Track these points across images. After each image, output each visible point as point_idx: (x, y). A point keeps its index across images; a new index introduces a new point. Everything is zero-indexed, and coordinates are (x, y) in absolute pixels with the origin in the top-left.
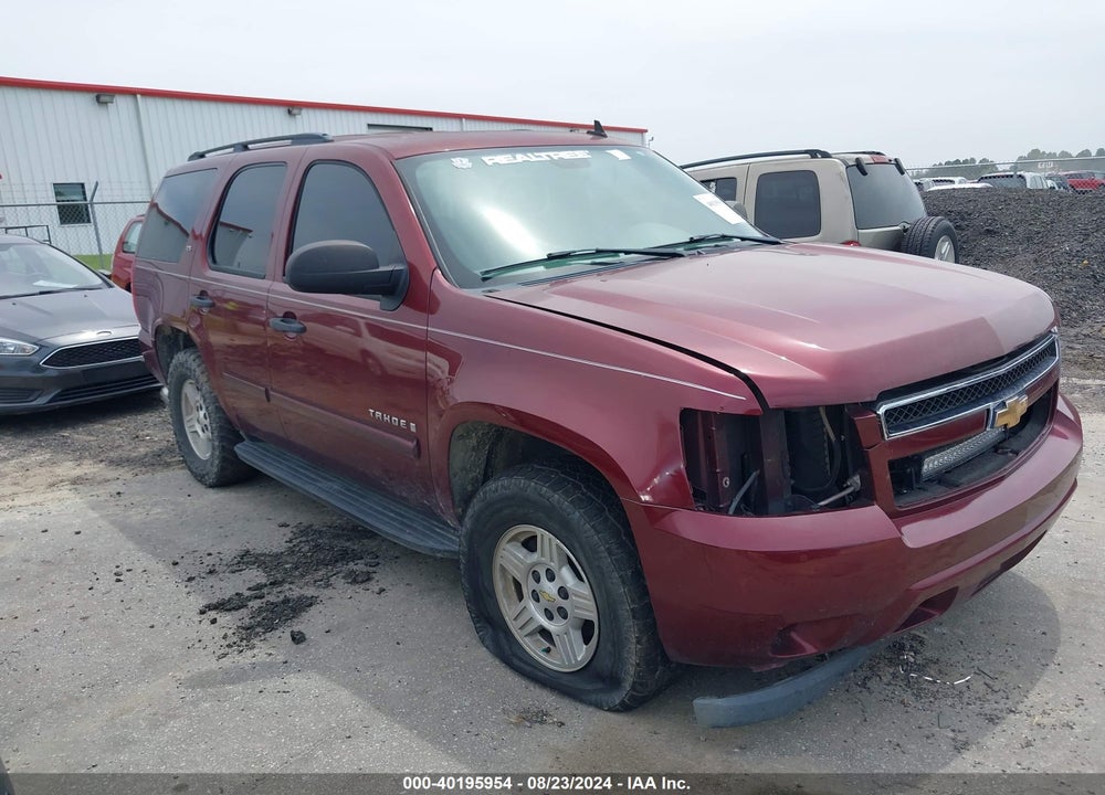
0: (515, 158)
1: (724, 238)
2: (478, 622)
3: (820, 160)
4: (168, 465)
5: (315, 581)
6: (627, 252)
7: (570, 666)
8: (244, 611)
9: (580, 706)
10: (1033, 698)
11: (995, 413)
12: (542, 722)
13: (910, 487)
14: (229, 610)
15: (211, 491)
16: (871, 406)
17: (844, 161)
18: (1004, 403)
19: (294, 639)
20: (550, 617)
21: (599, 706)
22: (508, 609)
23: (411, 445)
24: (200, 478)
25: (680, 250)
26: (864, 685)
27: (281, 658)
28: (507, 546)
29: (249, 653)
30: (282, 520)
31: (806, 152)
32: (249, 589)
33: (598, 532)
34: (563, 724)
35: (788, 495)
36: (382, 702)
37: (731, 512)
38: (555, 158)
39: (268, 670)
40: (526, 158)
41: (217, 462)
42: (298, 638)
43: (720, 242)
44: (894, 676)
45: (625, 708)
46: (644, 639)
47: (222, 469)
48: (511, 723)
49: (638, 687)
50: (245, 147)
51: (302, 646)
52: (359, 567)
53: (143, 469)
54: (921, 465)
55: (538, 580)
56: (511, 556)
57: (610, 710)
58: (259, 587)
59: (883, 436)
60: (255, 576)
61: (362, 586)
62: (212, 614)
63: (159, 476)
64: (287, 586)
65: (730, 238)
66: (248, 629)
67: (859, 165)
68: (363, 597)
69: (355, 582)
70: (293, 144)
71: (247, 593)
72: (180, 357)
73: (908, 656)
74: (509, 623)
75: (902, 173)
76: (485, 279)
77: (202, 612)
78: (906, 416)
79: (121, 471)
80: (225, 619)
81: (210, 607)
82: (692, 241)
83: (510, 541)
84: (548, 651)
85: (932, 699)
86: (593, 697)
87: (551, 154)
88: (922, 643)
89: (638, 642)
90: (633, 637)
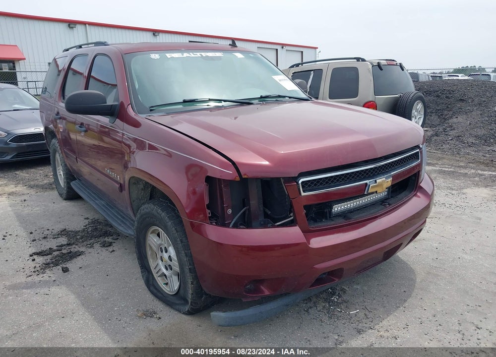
0: (183, 55)
1: (279, 96)
2: (142, 269)
3: (361, 62)
4: (53, 189)
5: (87, 245)
6: (225, 101)
7: (173, 292)
8: (50, 257)
9: (172, 311)
10: (385, 323)
11: (370, 186)
12: (152, 317)
13: (326, 219)
14: (42, 255)
15: (65, 201)
16: (295, 179)
17: (371, 63)
18: (376, 181)
19: (63, 270)
20: (167, 269)
21: (179, 311)
22: (152, 265)
23: (118, 186)
24: (61, 195)
25: (253, 101)
26: (307, 311)
27: (54, 279)
28: (151, 235)
29: (42, 275)
30: (87, 216)
31: (355, 58)
32: (57, 246)
33: (177, 232)
34: (160, 318)
35: (262, 218)
36: (86, 303)
37: (231, 226)
38: (204, 55)
39: (46, 284)
40: (188, 55)
41: (65, 189)
42: (65, 270)
43: (279, 99)
44: (324, 307)
45: (190, 313)
46: (195, 283)
47: (68, 192)
48: (138, 316)
49: (194, 305)
50: (80, 47)
51: (66, 274)
52: (109, 239)
53: (42, 190)
54: (331, 208)
55: (162, 252)
56: (153, 240)
57: (184, 313)
58: (62, 246)
59: (300, 194)
60: (63, 240)
61: (106, 248)
62: (35, 257)
63: (46, 194)
64: (74, 246)
65: (284, 97)
66: (46, 264)
67: (379, 65)
68: (104, 253)
69: (104, 246)
70: (95, 46)
71: (55, 248)
72: (54, 141)
73: (335, 298)
74: (152, 270)
75: (403, 70)
76: (151, 110)
77: (31, 256)
78: (315, 185)
79: (32, 190)
80: (40, 260)
81: (35, 254)
82: (262, 97)
83: (151, 233)
84: (167, 284)
85: (336, 320)
86: (177, 307)
87: (203, 54)
88: (345, 292)
89: (192, 284)
90: (190, 281)
